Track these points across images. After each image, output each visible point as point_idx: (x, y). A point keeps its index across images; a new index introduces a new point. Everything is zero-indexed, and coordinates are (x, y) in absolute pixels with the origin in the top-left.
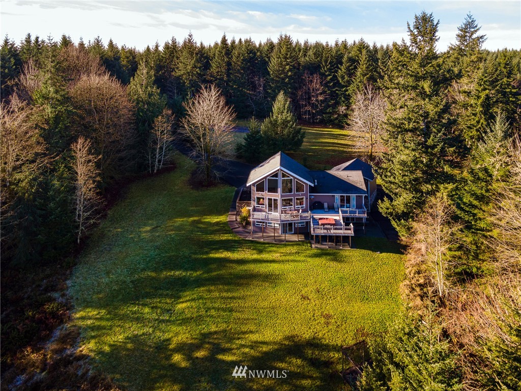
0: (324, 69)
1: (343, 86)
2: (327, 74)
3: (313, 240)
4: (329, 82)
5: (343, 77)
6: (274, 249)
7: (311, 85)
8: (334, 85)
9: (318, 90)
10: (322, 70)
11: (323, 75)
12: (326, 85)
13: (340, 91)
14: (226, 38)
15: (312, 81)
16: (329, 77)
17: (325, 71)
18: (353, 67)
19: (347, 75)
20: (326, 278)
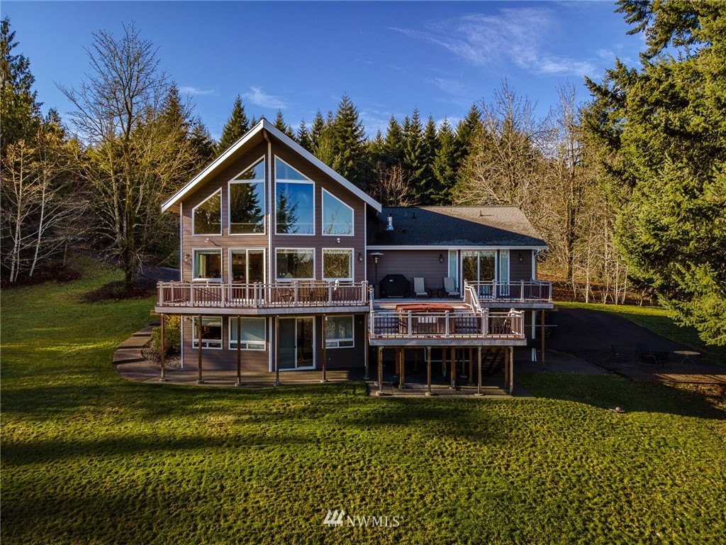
0: (410, 156)
1: (443, 187)
2: (415, 164)
3: (377, 380)
4: (419, 180)
5: (442, 170)
6: (226, 403)
7: (387, 183)
8: (427, 186)
9: (399, 192)
10: (407, 159)
11: (408, 168)
12: (413, 184)
13: (438, 194)
14: (242, 106)
15: (388, 177)
16: (418, 172)
17: (411, 159)
18: (459, 153)
19: (450, 166)
20: (428, 498)
